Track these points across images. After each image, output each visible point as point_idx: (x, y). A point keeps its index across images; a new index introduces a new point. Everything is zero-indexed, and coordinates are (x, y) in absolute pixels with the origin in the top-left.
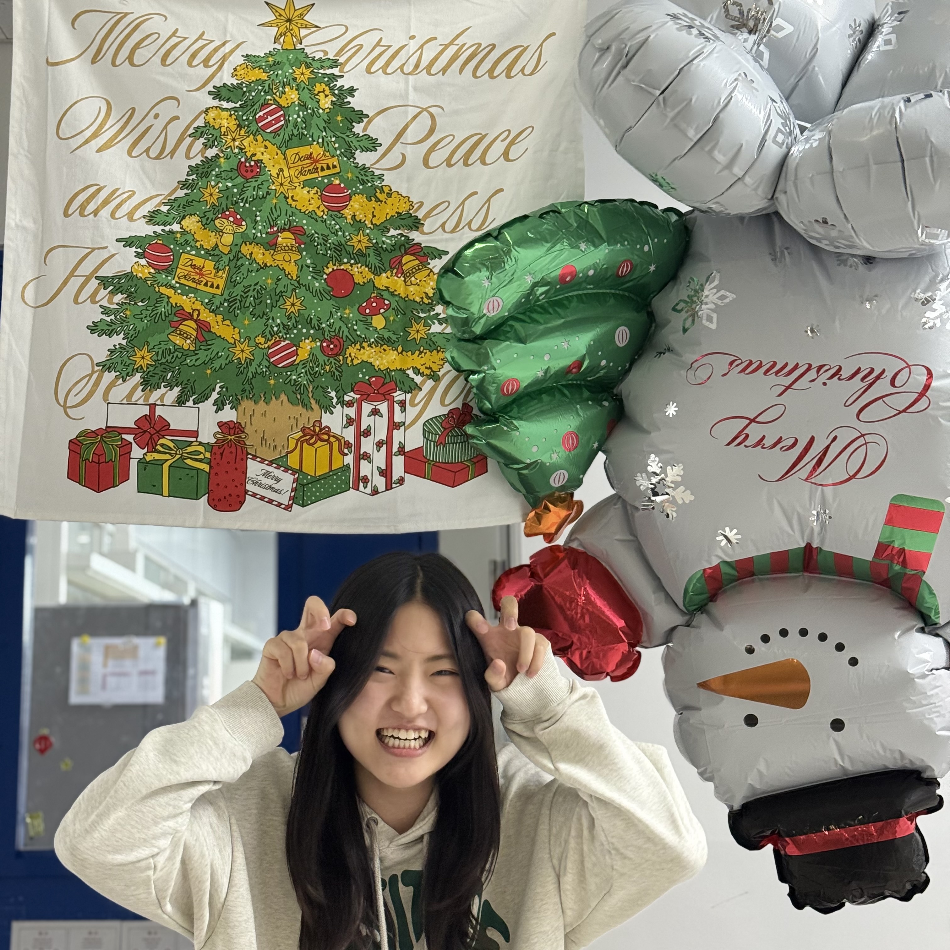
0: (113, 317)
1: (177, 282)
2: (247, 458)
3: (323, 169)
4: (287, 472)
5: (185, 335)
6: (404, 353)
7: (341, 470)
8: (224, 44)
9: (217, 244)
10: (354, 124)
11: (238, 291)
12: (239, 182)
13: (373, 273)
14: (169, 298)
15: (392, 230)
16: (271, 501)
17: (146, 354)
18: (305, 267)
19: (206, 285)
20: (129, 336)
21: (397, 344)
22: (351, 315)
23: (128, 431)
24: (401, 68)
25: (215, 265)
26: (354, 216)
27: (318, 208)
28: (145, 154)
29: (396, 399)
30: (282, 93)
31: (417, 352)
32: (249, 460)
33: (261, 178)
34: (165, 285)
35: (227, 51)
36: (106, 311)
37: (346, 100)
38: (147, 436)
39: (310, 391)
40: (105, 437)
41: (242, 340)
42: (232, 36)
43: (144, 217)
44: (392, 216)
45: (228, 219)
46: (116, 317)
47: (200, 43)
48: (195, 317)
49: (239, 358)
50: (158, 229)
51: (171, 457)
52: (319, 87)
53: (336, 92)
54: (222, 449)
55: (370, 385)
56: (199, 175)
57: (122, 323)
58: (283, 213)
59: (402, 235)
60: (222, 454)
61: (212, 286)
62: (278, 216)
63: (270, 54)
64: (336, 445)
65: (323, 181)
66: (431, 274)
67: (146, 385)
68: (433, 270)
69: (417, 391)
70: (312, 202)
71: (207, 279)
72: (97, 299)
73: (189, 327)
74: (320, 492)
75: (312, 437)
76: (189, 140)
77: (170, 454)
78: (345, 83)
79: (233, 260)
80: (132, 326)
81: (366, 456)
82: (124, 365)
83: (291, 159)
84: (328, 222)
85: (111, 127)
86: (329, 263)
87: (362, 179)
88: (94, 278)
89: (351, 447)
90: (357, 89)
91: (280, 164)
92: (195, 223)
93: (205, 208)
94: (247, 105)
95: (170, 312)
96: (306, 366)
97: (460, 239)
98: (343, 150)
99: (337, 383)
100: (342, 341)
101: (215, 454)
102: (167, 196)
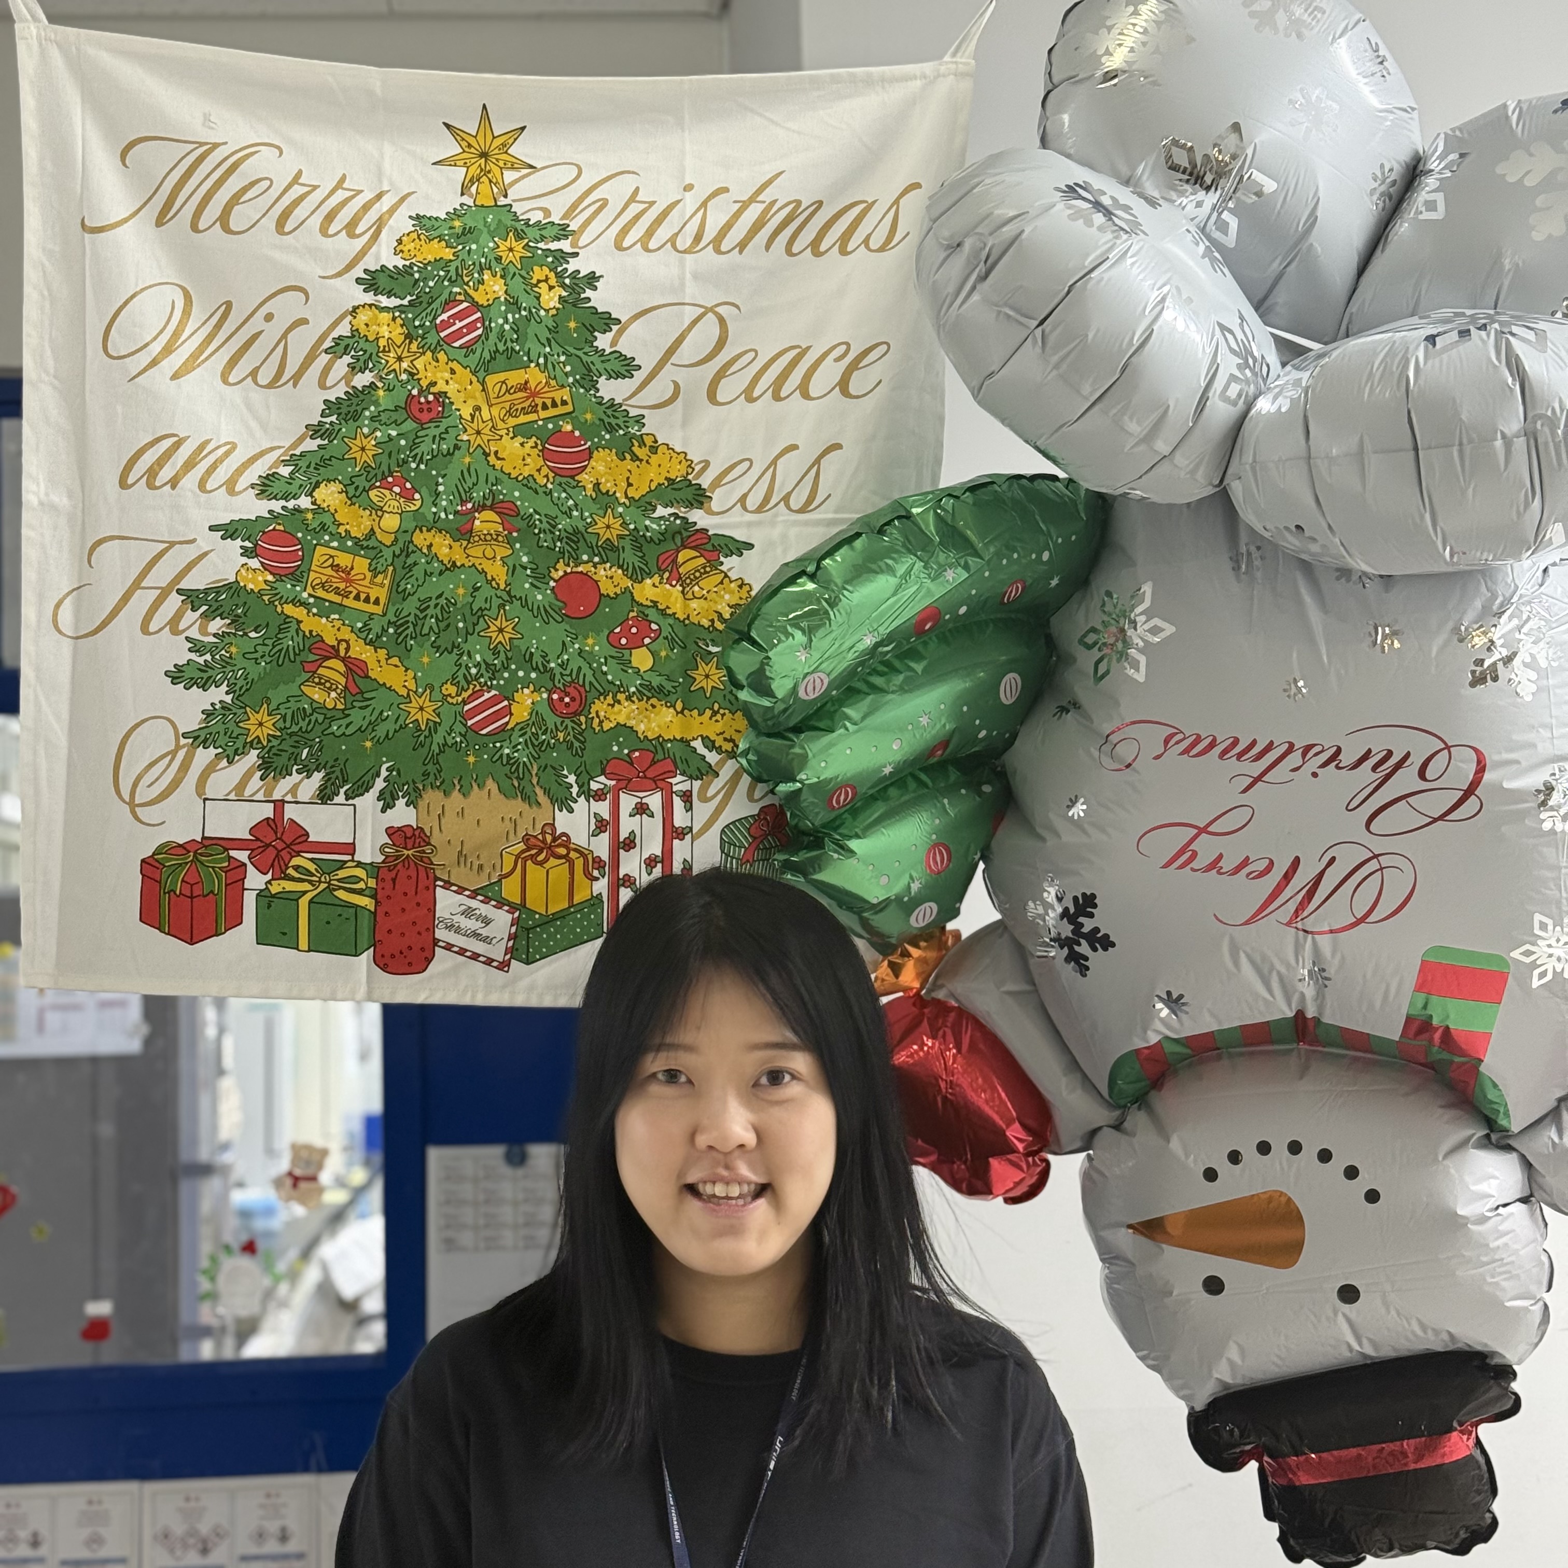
0: (208, 657)
1: (310, 595)
2: (435, 886)
3: (545, 407)
4: (501, 908)
6: (686, 712)
7: (588, 904)
8: (379, 197)
9: (372, 529)
10: (596, 334)
11: (410, 607)
12: (410, 428)
13: (631, 578)
14: (299, 622)
15: (659, 507)
16: (475, 957)
17: (266, 718)
18: (518, 567)
19: (357, 598)
20: (237, 688)
21: (675, 696)
22: (597, 648)
23: (239, 844)
24: (672, 240)
25: (370, 564)
26: (597, 485)
27: (539, 470)
28: (250, 378)
29: (675, 788)
30: (479, 282)
31: (708, 713)
32: (438, 888)
33: (445, 423)
35: (385, 209)
36: (197, 647)
37: (583, 296)
38: (271, 853)
39: (534, 773)
40: (201, 854)
41: (420, 690)
42: (391, 183)
43: (253, 486)
44: (659, 485)
45: (391, 490)
46: (213, 657)
47: (340, 195)
48: (342, 653)
50: (277, 506)
51: (311, 888)
52: (538, 273)
53: (567, 281)
54: (394, 872)
55: (632, 764)
56: (343, 416)
57: (224, 667)
58: (482, 479)
59: (676, 516)
60: (394, 880)
61: (367, 600)
63: (455, 214)
64: (579, 864)
65: (545, 425)
66: (726, 580)
67: (267, 769)
68: (729, 574)
69: (710, 777)
70: (528, 460)
71: (361, 588)
72: (181, 628)
73: (334, 670)
74: (556, 940)
75: (541, 851)
76: (325, 358)
77: (310, 882)
78: (581, 265)
79: (399, 555)
80: (240, 672)
81: (629, 881)
82: (230, 737)
83: (493, 391)
84: (556, 495)
85: (192, 334)
86: (558, 562)
87: (609, 424)
88: (175, 591)
89: (604, 867)
90: (601, 276)
91: (474, 397)
92: (336, 495)
93: (353, 469)
94: (421, 303)
95: (301, 648)
96: (525, 733)
97: (773, 524)
98: (578, 377)
99: (578, 760)
100: (584, 694)
101: (383, 880)
102: (289, 449)
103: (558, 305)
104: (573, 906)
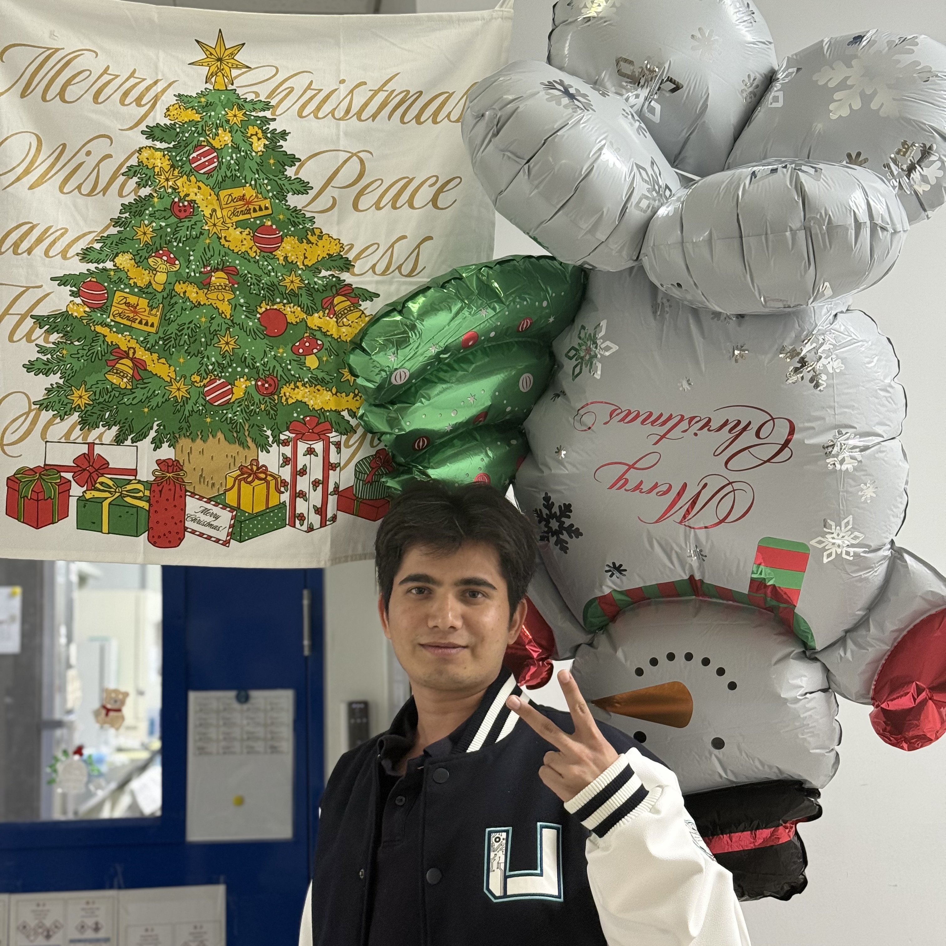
0: (49, 356)
1: (112, 320)
2: (186, 495)
3: (255, 211)
4: (225, 509)
5: (122, 374)
6: (338, 394)
7: (277, 507)
8: (156, 83)
9: (150, 282)
10: (286, 167)
11: (173, 328)
12: (173, 222)
13: (306, 313)
14: (105, 336)
15: (323, 271)
16: (209, 538)
17: (84, 393)
18: (238, 306)
19: (140, 323)
20: (67, 375)
21: (331, 385)
22: (285, 355)
23: (67, 469)
24: (332, 112)
25: (149, 303)
26: (286, 258)
27: (251, 248)
28: (77, 190)
29: (331, 440)
30: (216, 135)
31: (352, 395)
32: (187, 497)
33: (194, 219)
34: (101, 324)
35: (159, 90)
36: (42, 350)
37: (278, 144)
38: (86, 474)
39: (246, 429)
40: (43, 475)
41: (178, 378)
42: (163, 75)
43: (78, 254)
44: (323, 258)
45: (161, 258)
46: (52, 356)
47: (132, 81)
48: (131, 355)
50: (92, 267)
51: (110, 495)
52: (252, 130)
53: (269, 135)
54: (161, 487)
55: (305, 424)
56: (133, 213)
57: (59, 362)
58: (217, 253)
59: (333, 276)
60: (161, 491)
61: (146, 324)
62: (212, 256)
63: (202, 94)
64: (273, 483)
66: (363, 316)
67: (84, 424)
68: (365, 312)
69: (351, 433)
70: (245, 242)
71: (143, 317)
72: (33, 338)
73: (126, 365)
74: (257, 529)
75: (250, 476)
76: (122, 178)
77: (110, 492)
78: (276, 126)
79: (166, 298)
80: (69, 365)
81: (302, 494)
82: (62, 405)
83: (224, 200)
84: (261, 263)
85: (42, 163)
86: (262, 302)
87: (294, 221)
88: (29, 317)
89: (287, 486)
90: (289, 133)
91: (212, 204)
92: (128, 261)
93: (139, 246)
94: (180, 146)
95: (106, 351)
96: (241, 405)
97: (391, 283)
98: (275, 193)
99: (273, 422)
100: (276, 381)
101: (154, 491)
102: (100, 233)
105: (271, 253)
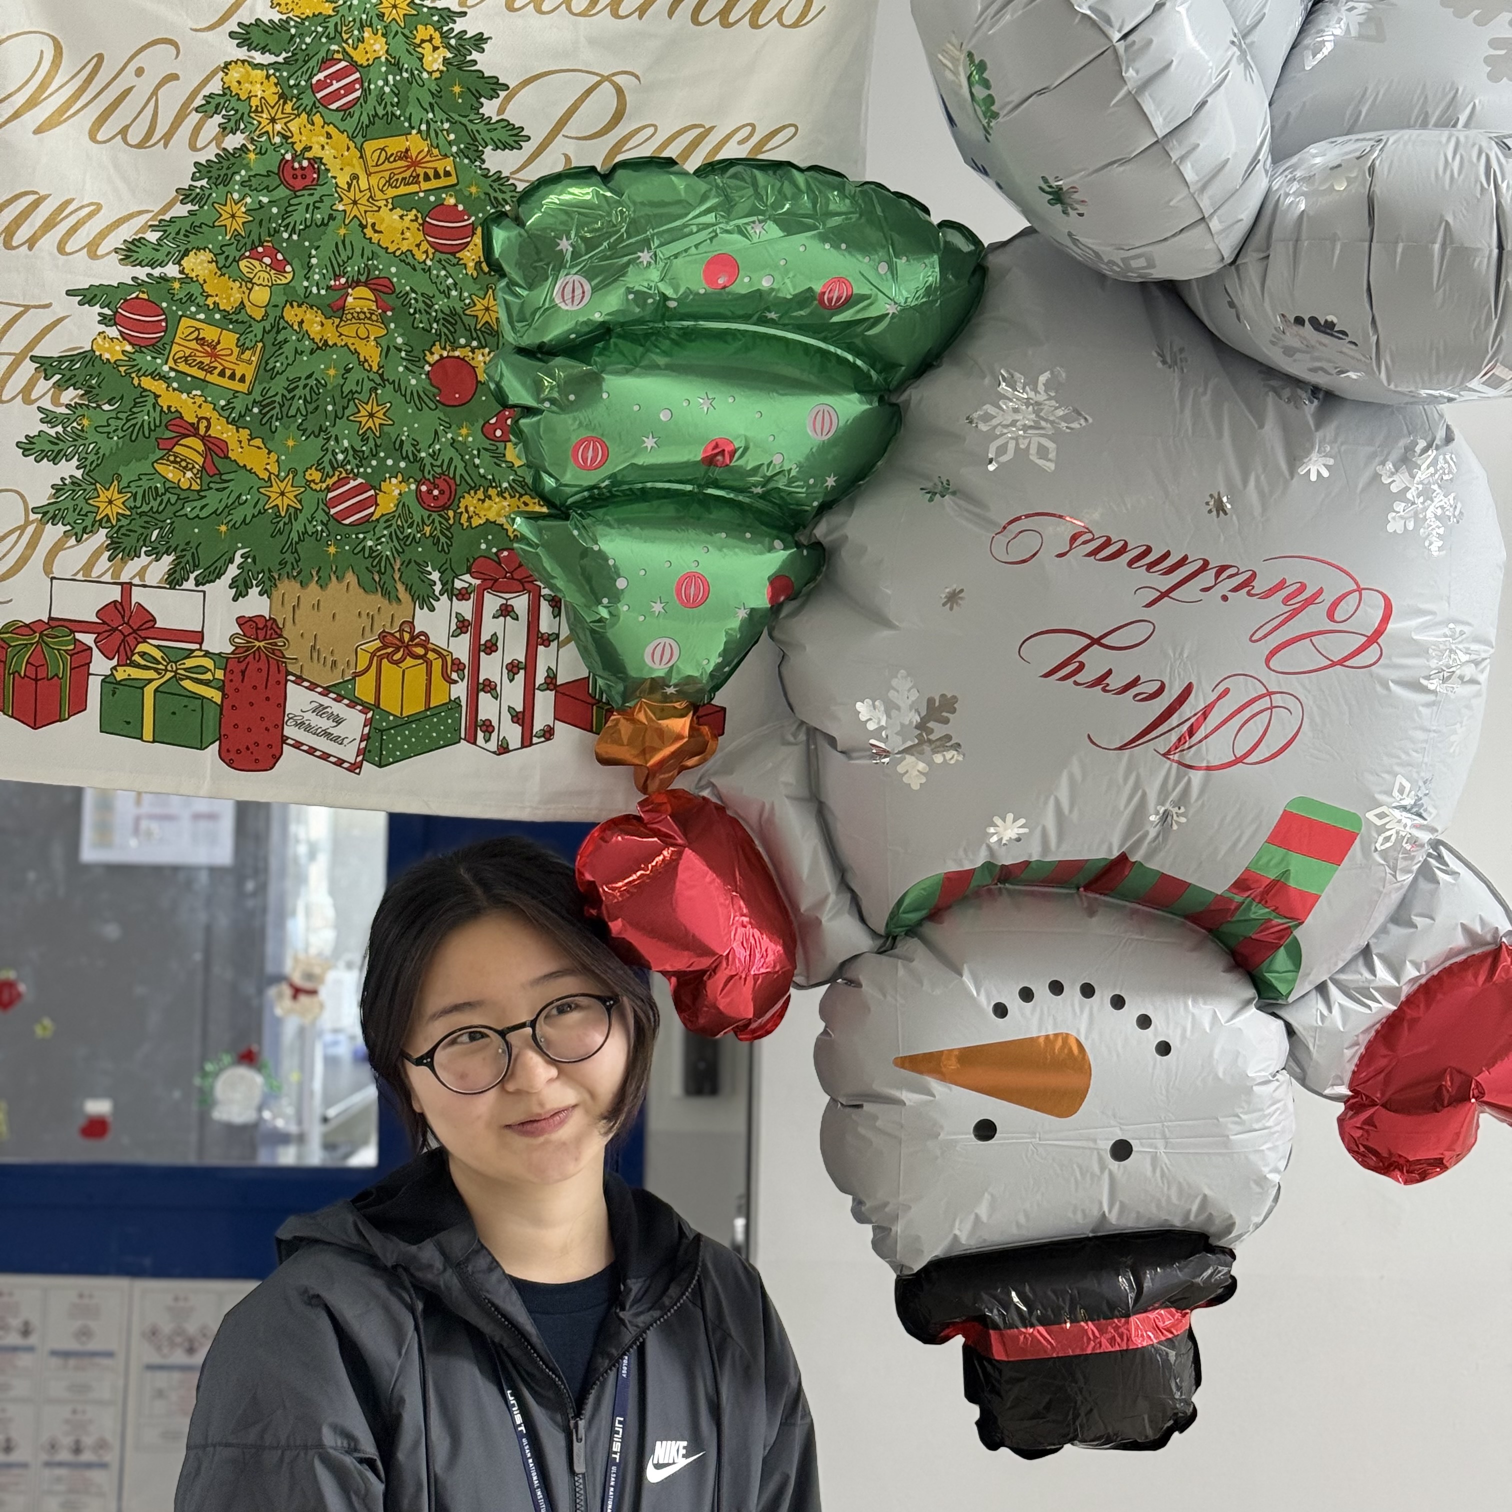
0: (59, 429)
1: (171, 369)
2: (287, 681)
3: (427, 178)
4: (353, 707)
5: (183, 464)
7: (445, 708)
9: (242, 302)
10: (483, 100)
11: (278, 386)
12: (283, 195)
14: (157, 396)
16: (325, 757)
17: (116, 495)
18: (392, 349)
20: (88, 463)
22: (470, 439)
23: (85, 627)
24: (567, 2)
25: (238, 339)
26: (479, 264)
27: (418, 246)
28: (119, 137)
29: (543, 592)
30: (359, 40)
32: (289, 684)
33: (319, 191)
36: (49, 418)
37: (469, 58)
38: (118, 637)
39: (396, 568)
40: (46, 635)
41: (283, 474)
43: (116, 250)
45: (261, 261)
46: (64, 428)
48: (202, 431)
49: (277, 505)
50: (141, 273)
51: (157, 676)
52: (423, 32)
53: (453, 42)
54: (244, 664)
55: (499, 564)
56: (213, 180)
57: (75, 440)
58: (358, 252)
60: (243, 673)
61: (232, 377)
62: (349, 258)
64: (437, 665)
65: (427, 197)
67: (115, 549)
70: (408, 234)
71: (226, 364)
72: (33, 397)
73: (191, 449)
74: (410, 745)
75: (397, 650)
76: (195, 117)
77: (156, 670)
78: (467, 25)
79: (270, 331)
80: (92, 446)
81: (489, 686)
82: (79, 514)
83: (372, 159)
84: (435, 272)
85: (61, 87)
86: (434, 345)
87: (496, 198)
88: (28, 359)
89: (463, 670)
90: (490, 38)
91: (353, 166)
92: (206, 265)
93: (223, 238)
94: (297, 60)
95: (158, 423)
96: (391, 525)
98: (462, 146)
99: (443, 557)
100: (453, 487)
101: (232, 672)
102: (158, 214)
103: (442, 68)
104: (429, 709)
105: (453, 254)
